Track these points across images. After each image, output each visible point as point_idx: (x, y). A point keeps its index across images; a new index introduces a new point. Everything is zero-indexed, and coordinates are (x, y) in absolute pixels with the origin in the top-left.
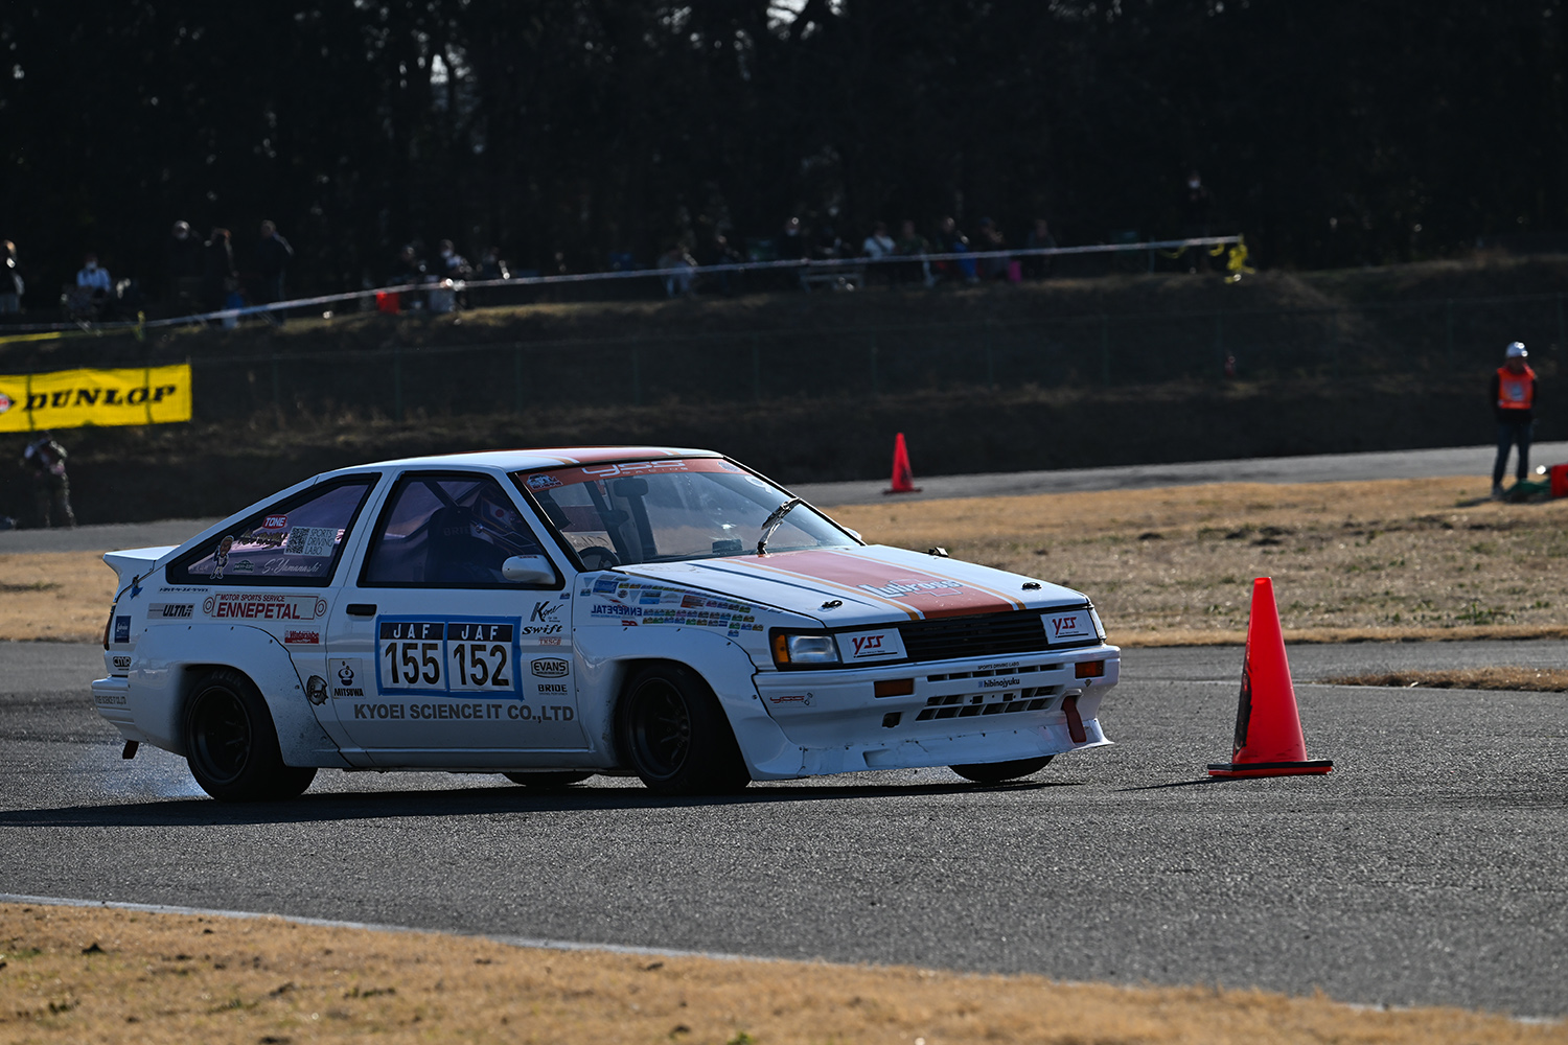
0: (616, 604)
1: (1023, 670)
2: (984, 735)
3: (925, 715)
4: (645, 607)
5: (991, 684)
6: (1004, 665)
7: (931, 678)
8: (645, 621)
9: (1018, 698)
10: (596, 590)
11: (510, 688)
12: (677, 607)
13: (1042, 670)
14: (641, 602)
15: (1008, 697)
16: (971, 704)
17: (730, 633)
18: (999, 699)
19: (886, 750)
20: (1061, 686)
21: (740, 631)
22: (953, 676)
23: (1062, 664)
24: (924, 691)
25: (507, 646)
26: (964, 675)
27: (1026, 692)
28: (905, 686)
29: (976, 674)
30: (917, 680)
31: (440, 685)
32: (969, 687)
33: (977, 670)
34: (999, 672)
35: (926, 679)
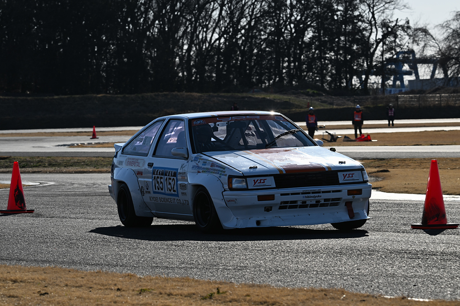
0: (197, 165)
1: (323, 192)
2: (309, 215)
3: (281, 208)
4: (203, 166)
5: (308, 197)
6: (314, 190)
7: (282, 195)
8: (202, 171)
9: (323, 202)
10: (194, 160)
11: (176, 193)
12: (209, 167)
13: (332, 192)
14: (203, 165)
15: (318, 202)
16: (301, 204)
17: (219, 177)
18: (314, 202)
19: (266, 220)
20: (341, 198)
21: (222, 176)
22: (292, 194)
23: (342, 190)
24: (279, 199)
25: (175, 178)
26: (298, 194)
27: (325, 200)
28: (272, 197)
29: (302, 193)
30: (275, 195)
31: (163, 191)
32: (299, 198)
33: (302, 192)
34: (313, 193)
35: (280, 195)
